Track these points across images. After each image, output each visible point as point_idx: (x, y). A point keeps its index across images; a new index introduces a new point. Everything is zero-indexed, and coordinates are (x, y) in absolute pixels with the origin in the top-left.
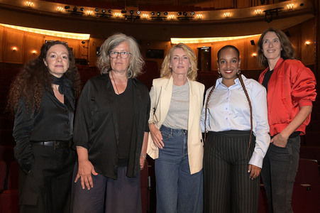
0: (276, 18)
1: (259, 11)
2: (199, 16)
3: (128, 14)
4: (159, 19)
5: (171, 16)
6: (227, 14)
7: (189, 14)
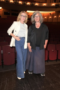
0: (58, 7)
1: (53, 4)
2: (37, 4)
3: (15, 1)
4: (25, 4)
5: (28, 3)
6: (45, 5)
7: (34, 3)
